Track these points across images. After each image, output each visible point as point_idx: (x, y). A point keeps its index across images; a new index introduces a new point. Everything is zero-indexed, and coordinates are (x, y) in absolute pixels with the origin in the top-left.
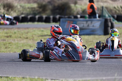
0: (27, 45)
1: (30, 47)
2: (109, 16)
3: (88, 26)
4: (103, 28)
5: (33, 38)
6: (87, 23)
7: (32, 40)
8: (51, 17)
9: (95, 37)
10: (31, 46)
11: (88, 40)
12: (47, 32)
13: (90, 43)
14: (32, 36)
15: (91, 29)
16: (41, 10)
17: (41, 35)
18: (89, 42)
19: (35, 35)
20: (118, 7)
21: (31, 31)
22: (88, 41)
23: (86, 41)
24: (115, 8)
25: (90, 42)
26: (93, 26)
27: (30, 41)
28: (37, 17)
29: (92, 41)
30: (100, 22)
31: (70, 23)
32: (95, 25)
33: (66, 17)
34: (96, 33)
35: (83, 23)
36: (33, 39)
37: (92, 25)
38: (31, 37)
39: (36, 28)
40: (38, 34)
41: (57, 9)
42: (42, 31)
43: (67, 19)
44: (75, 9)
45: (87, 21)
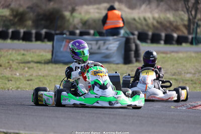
0: (3, 77)
1: (9, 81)
2: (126, 32)
3: (99, 48)
4: (123, 52)
5: (11, 65)
6: (97, 44)
7: (8, 69)
8: (34, 31)
9: (110, 67)
10: (10, 79)
12: (31, 57)
14: (8, 63)
15: (104, 53)
16: (16, 20)
17: (23, 61)
19: (13, 60)
20: (139, 19)
21: (6, 54)
24: (134, 19)
26: (107, 49)
27: (5, 70)
28: (10, 31)
30: (118, 43)
31: (69, 42)
32: (109, 48)
33: (58, 32)
34: (112, 60)
35: (91, 44)
36: (10, 68)
37: (105, 47)
38: (7, 65)
39: (13, 49)
40: (17, 59)
41: (42, 19)
42: (23, 55)
43: (65, 36)
44: (71, 20)
45: (97, 41)
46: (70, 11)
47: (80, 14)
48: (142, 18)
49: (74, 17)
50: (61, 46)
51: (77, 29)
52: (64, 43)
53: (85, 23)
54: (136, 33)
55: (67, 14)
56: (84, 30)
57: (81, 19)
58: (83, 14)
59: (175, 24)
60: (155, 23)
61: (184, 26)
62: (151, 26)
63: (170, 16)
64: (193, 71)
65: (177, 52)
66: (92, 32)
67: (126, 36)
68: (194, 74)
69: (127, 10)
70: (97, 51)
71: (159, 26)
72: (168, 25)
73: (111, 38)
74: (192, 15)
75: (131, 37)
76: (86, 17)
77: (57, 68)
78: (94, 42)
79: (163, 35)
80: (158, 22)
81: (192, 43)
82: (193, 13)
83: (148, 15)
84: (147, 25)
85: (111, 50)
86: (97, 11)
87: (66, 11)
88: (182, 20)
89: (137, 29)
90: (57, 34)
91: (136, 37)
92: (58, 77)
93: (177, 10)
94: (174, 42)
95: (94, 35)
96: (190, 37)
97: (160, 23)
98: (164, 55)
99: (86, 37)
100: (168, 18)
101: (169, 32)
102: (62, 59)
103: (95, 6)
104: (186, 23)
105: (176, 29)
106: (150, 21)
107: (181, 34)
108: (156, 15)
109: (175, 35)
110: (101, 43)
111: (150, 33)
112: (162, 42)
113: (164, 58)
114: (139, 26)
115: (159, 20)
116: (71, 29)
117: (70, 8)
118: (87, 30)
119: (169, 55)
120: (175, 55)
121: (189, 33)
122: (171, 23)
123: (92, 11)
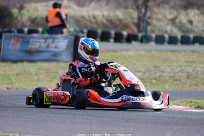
2: (76, 31)
3: (48, 46)
4: (72, 50)
6: (45, 42)
9: (59, 66)
11: (49, 70)
13: (52, 75)
15: (53, 51)
18: (51, 73)
20: (89, 16)
22: (49, 72)
23: (46, 71)
24: (83, 17)
25: (53, 72)
26: (56, 47)
29: (56, 72)
30: (67, 41)
31: (17, 40)
32: (58, 46)
33: (5, 30)
34: (60, 58)
35: (40, 42)
37: (54, 45)
43: (13, 34)
44: (19, 18)
45: (46, 39)
46: (18, 8)
47: (28, 11)
48: (91, 16)
49: (22, 15)
50: (9, 44)
51: (25, 26)
52: (12, 41)
53: (33, 21)
54: (85, 31)
55: (15, 11)
56: (32, 28)
57: (30, 17)
58: (31, 12)
59: (124, 22)
60: (105, 21)
61: (134, 24)
62: (100, 23)
63: (120, 14)
64: (143, 70)
65: (127, 50)
66: (40, 30)
67: (75, 33)
68: (145, 72)
69: (75, 7)
70: (46, 49)
71: (108, 24)
72: (118, 23)
73: (59, 36)
74: (141, 12)
75: (81, 34)
76: (35, 15)
77: (5, 66)
78: (43, 41)
79: (113, 33)
80: (107, 20)
81: (141, 41)
82: (143, 11)
83: (98, 13)
84: (97, 23)
85: (60, 48)
86: (45, 8)
87: (14, 8)
88: (132, 18)
89: (86, 27)
90: (5, 32)
91: (85, 35)
92: (6, 76)
93: (126, 8)
94: (124, 40)
95: (43, 33)
96: (140, 35)
97: (109, 21)
98: (113, 54)
99: (35, 35)
100: (118, 16)
101: (119, 30)
102: (10, 57)
103: (44, 4)
104: (136, 21)
105: (126, 27)
106: (100, 19)
107: (130, 32)
108: (106, 13)
109: (125, 33)
110: (50, 41)
111: (100, 31)
112: (112, 40)
113: (113, 56)
114: (88, 24)
115: (109, 18)
116: (19, 26)
117: (18, 5)
118: (36, 28)
119: (118, 54)
120: (125, 53)
121: (139, 31)
122: (120, 21)
123: (40, 8)
